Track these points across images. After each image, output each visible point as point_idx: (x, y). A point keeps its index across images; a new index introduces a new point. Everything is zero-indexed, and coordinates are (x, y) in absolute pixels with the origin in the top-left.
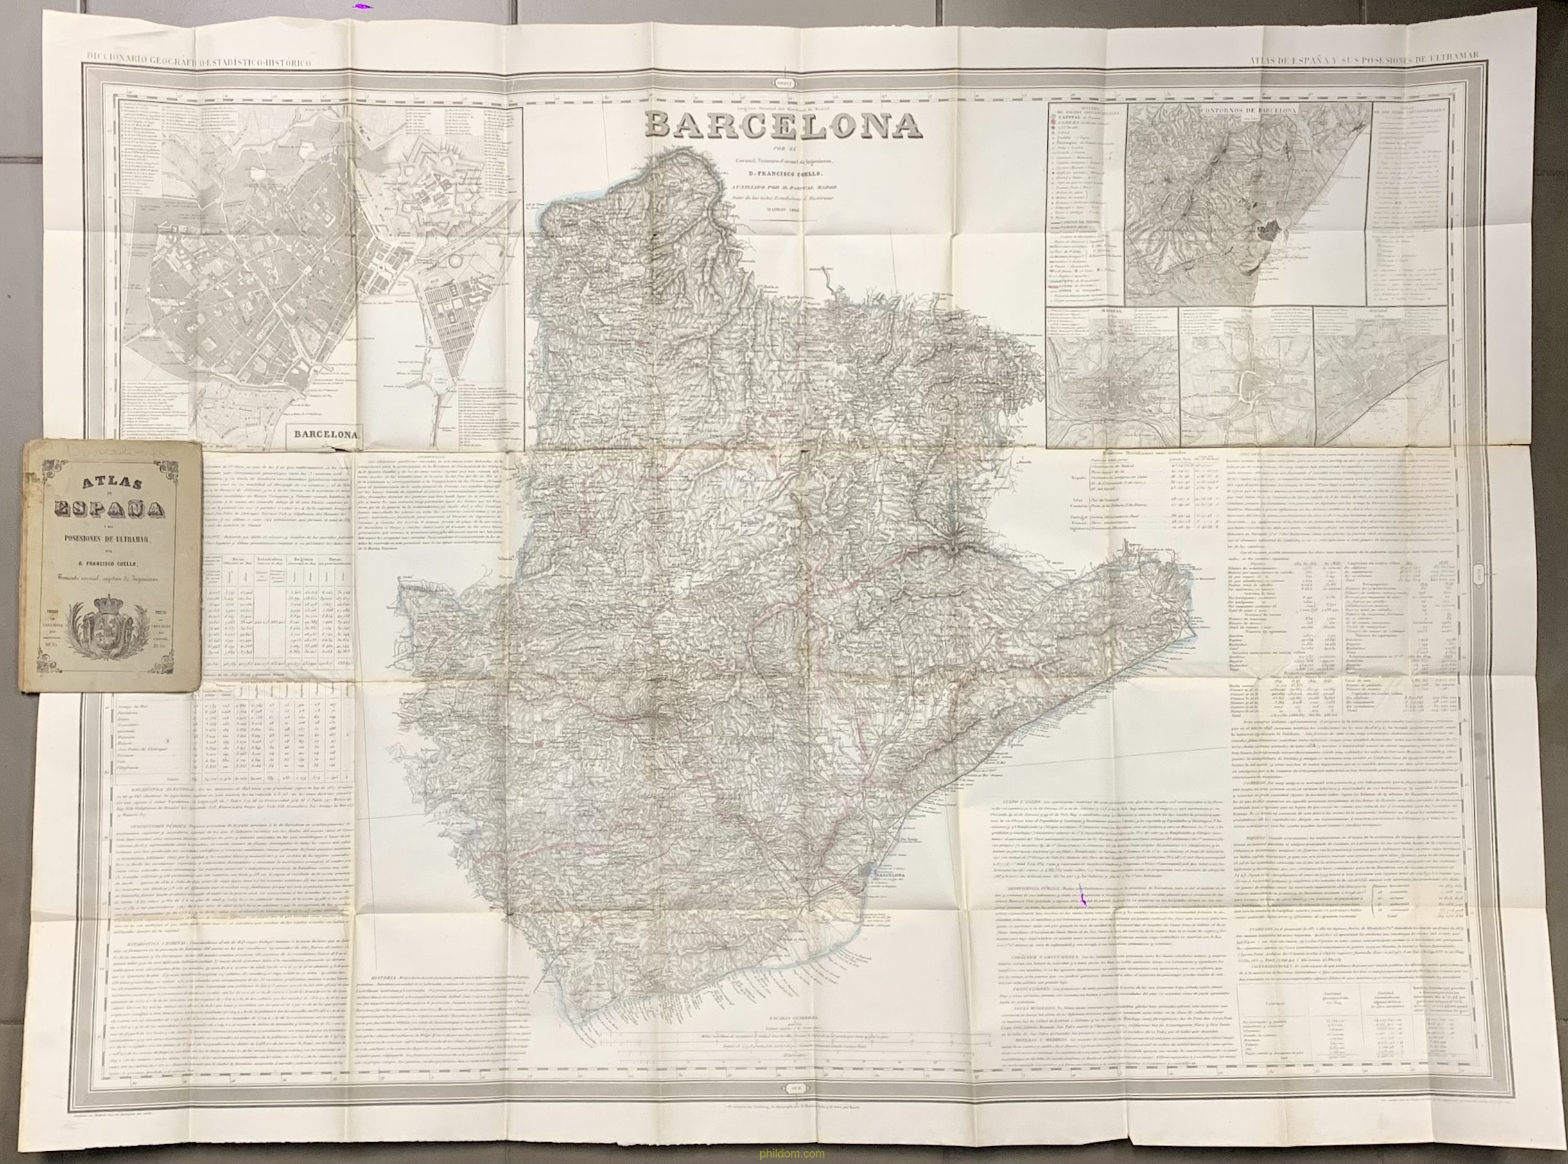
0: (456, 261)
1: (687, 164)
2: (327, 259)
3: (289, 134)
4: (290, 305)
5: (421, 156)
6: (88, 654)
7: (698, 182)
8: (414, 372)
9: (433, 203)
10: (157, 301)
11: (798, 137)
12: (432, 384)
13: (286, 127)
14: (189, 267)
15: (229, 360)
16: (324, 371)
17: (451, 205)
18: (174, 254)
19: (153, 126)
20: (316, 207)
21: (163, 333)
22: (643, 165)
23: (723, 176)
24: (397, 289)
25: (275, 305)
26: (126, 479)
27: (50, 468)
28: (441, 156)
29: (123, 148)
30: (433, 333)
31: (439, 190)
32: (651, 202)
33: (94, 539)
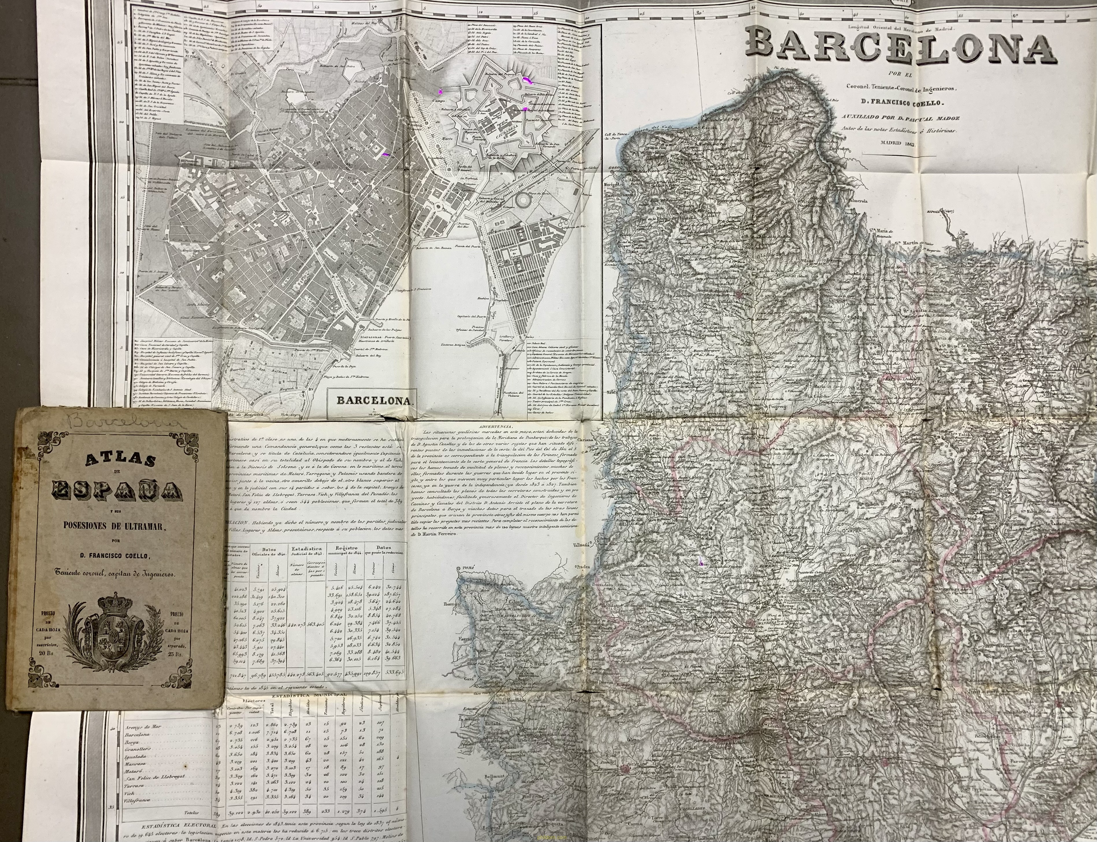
0: (523, 200)
1: (791, 90)
2: (375, 196)
3: (332, 51)
4: (332, 250)
5: (484, 78)
6: (90, 665)
7: (804, 110)
8: (475, 328)
9: (498, 132)
10: (177, 245)
11: (914, 62)
12: (497, 342)
13: (329, 43)
14: (215, 206)
15: (260, 314)
16: (371, 327)
17: (519, 135)
18: (198, 191)
19: (172, 39)
20: (363, 136)
21: (183, 283)
22: (743, 89)
23: (832, 104)
24: (456, 232)
25: (315, 250)
26: (137, 455)
27: (47, 441)
28: (508, 78)
29: (136, 64)
30: (498, 283)
31: (505, 117)
32: (753, 131)
33: (98, 526)
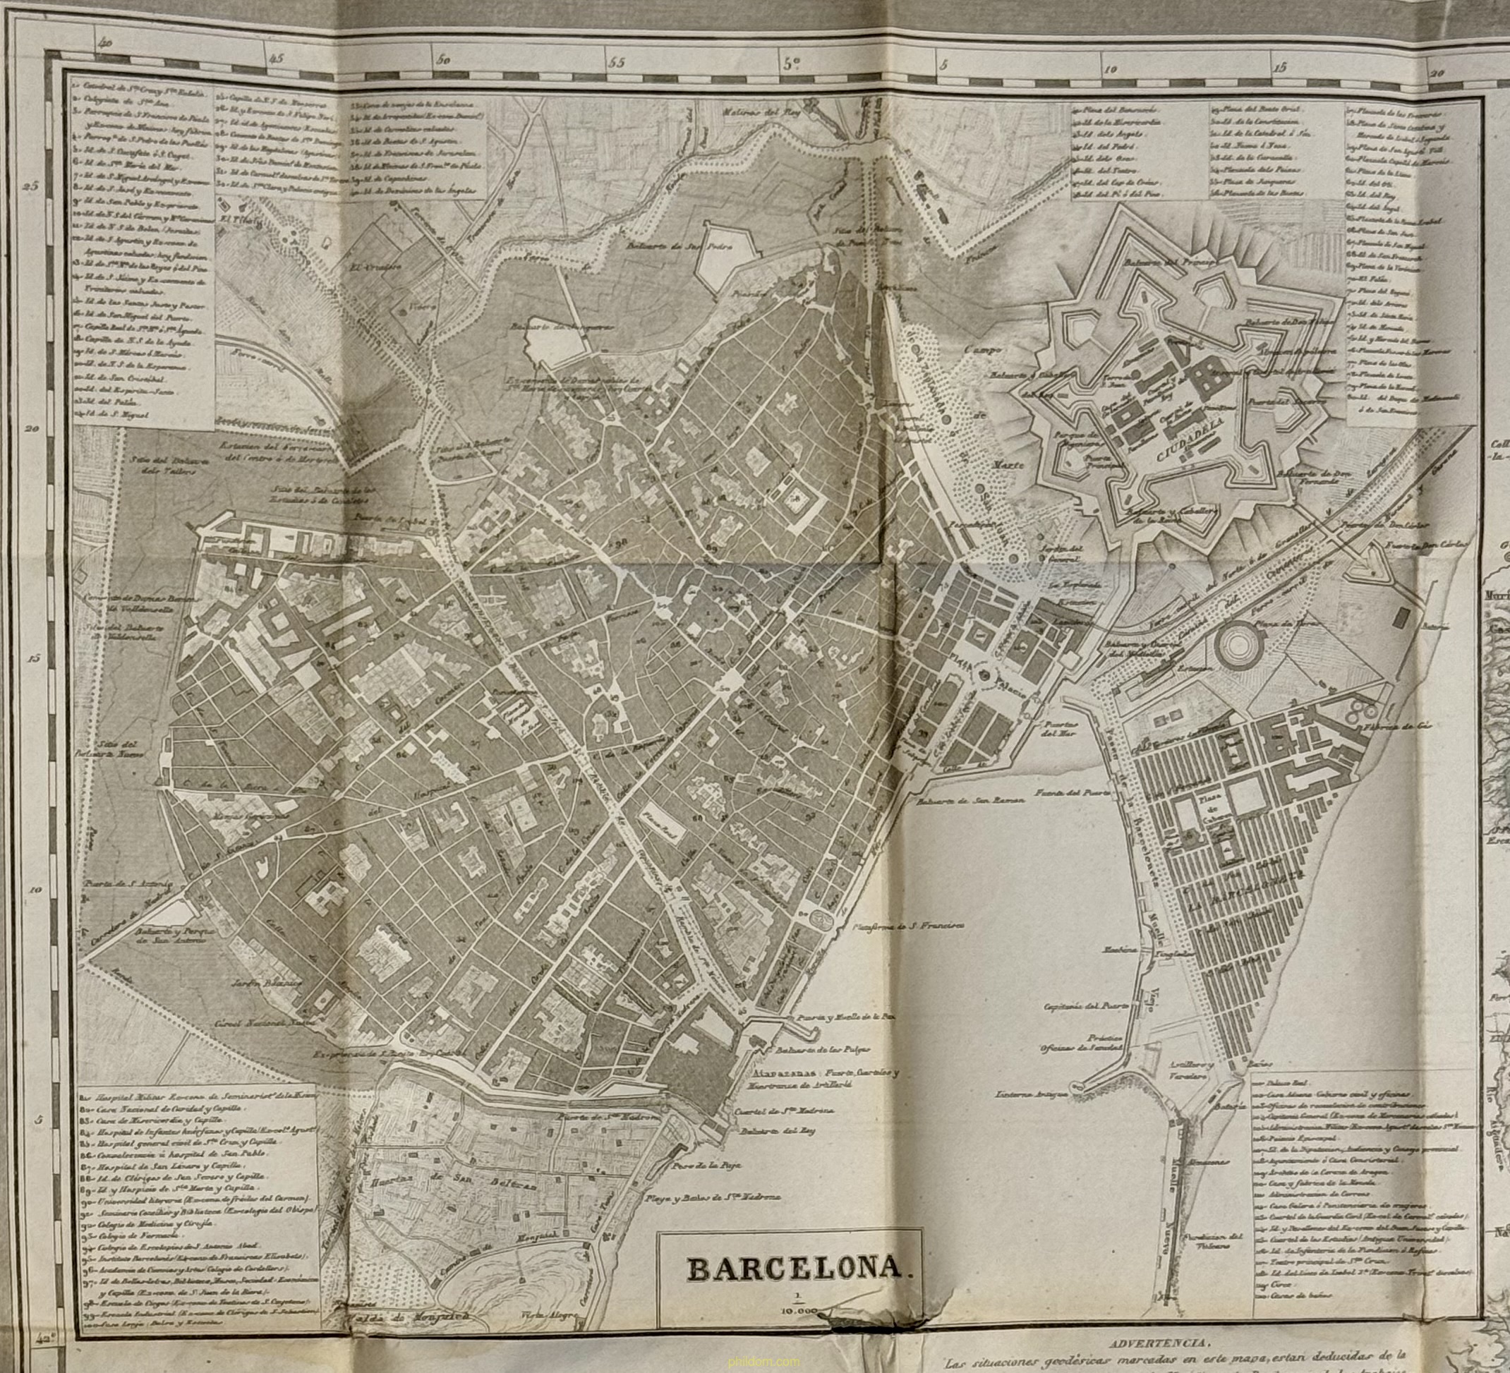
0: (1239, 644)
2: (796, 644)
3: (665, 201)
4: (668, 808)
5: (1122, 277)
8: (1101, 1043)
9: (1161, 442)
10: (196, 799)
12: (1162, 1083)
13: (654, 175)
14: (308, 676)
15: (454, 1007)
16: (786, 1041)
17: (1227, 448)
18: (253, 631)
19: (184, 169)
20: (757, 461)
21: (218, 916)
24: (1039, 750)
25: (614, 809)
28: (1196, 275)
29: (77, 250)
30: (1164, 903)
31: (1186, 394)
